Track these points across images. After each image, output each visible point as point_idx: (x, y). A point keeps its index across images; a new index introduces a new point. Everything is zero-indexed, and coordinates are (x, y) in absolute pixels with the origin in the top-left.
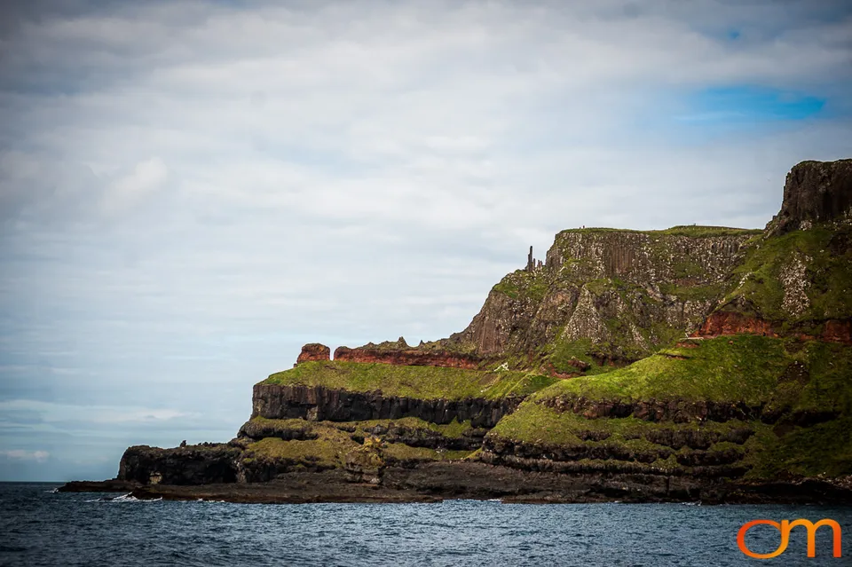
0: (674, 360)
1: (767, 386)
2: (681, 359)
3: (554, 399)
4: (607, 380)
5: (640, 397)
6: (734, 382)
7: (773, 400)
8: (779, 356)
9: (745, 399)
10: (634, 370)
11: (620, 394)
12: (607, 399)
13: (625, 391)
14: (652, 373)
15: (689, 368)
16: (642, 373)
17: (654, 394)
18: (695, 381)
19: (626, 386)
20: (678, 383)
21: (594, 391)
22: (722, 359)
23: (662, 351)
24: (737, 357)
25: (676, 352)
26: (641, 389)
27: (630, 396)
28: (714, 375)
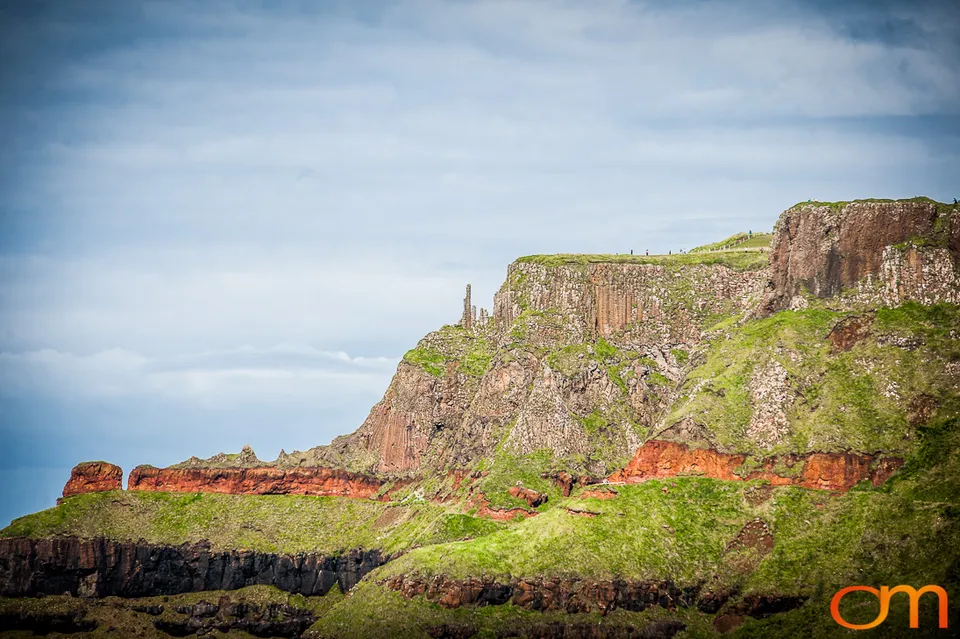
0: (577, 517)
1: (709, 556)
2: (588, 516)
3: (402, 576)
4: (479, 548)
5: (523, 575)
6: (659, 551)
7: (716, 577)
8: (733, 510)
9: (674, 576)
10: (520, 532)
11: (494, 570)
12: (474, 578)
13: (502, 564)
14: (544, 537)
15: (596, 530)
16: (530, 537)
17: (541, 570)
18: (602, 549)
19: (506, 557)
20: (575, 554)
21: (458, 566)
22: (647, 515)
23: (564, 503)
24: (669, 511)
25: (582, 506)
26: (526, 562)
27: (509, 573)
28: (631, 540)
